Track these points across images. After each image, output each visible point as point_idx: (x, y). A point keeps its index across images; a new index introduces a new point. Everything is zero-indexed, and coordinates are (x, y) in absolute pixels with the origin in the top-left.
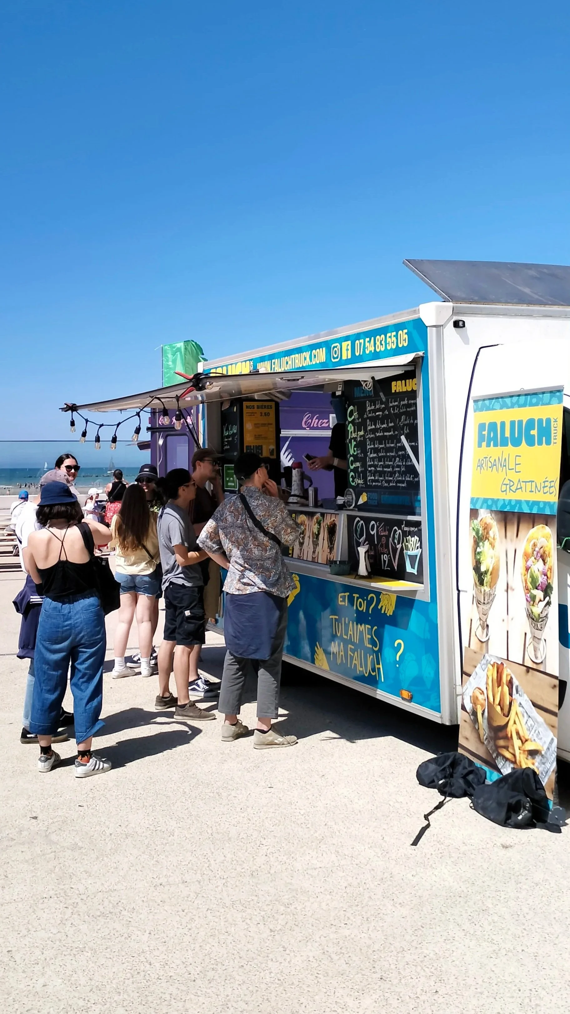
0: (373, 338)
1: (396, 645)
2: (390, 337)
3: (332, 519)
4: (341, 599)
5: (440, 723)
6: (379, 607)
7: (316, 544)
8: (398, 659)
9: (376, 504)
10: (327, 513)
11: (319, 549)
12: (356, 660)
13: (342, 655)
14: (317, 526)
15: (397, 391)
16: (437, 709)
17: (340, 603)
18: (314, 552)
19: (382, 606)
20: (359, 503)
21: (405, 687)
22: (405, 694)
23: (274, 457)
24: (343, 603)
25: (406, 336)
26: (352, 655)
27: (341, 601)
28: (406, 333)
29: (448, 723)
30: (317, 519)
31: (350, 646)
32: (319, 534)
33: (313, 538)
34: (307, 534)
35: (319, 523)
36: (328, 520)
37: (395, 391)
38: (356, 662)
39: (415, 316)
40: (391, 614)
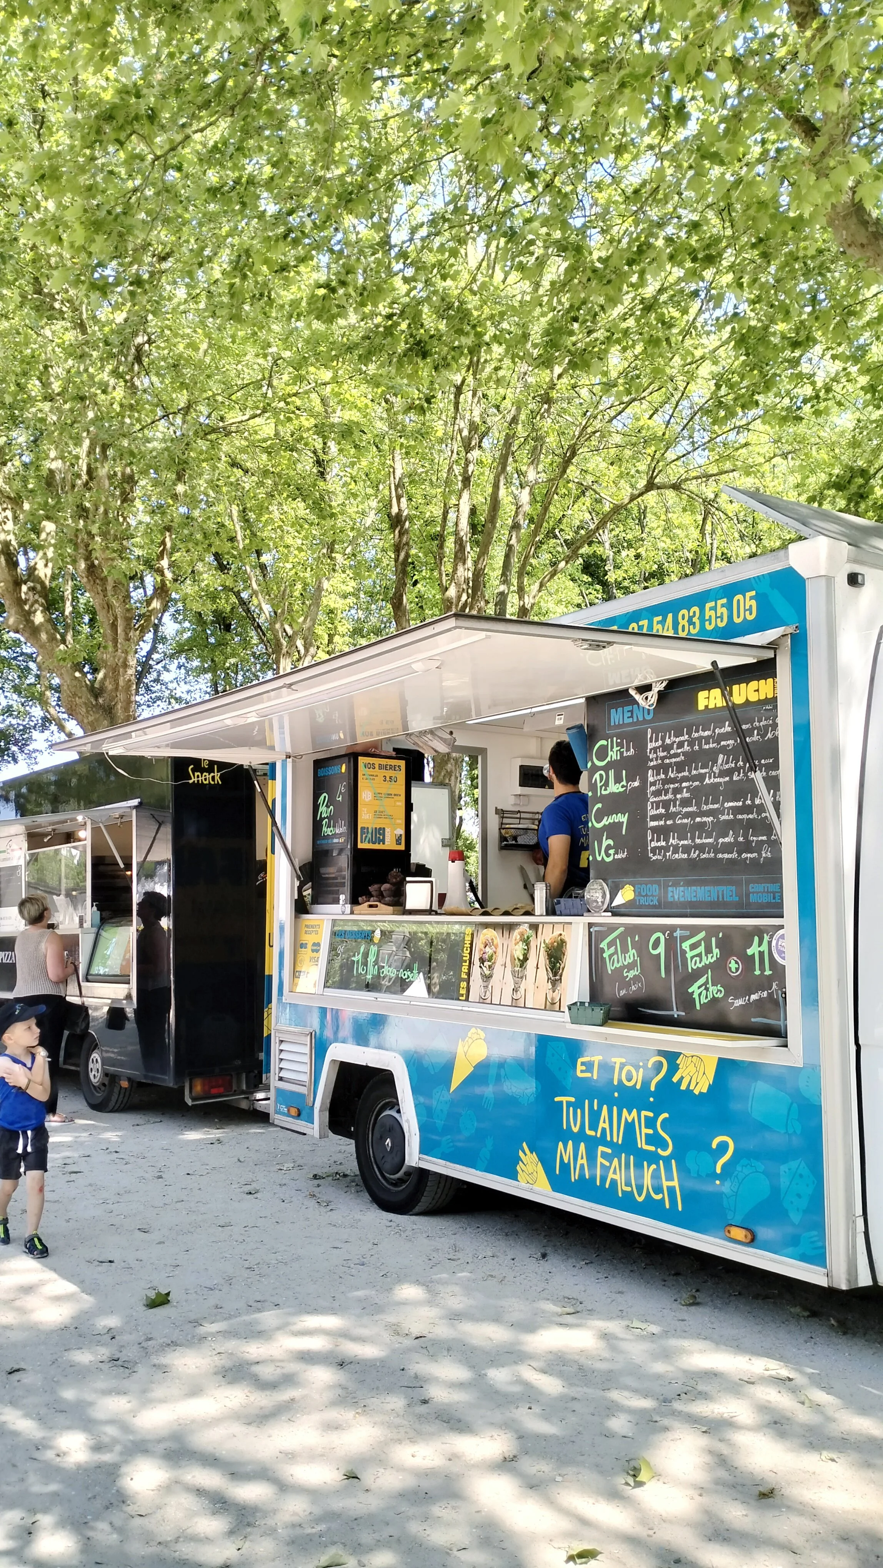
0: (670, 616)
1: (714, 1146)
2: (714, 609)
3: (556, 933)
4: (584, 1068)
5: (826, 1285)
6: (675, 1079)
7: (519, 977)
8: (718, 1171)
9: (656, 902)
10: (543, 923)
11: (527, 984)
12: (615, 1172)
13: (582, 1166)
14: (521, 946)
15: (711, 706)
16: (818, 1258)
17: (579, 1075)
18: (515, 990)
19: (682, 1078)
20: (614, 904)
21: (738, 1220)
22: (738, 1233)
23: (402, 847)
24: (588, 1075)
25: (754, 603)
26: (607, 1164)
27: (582, 1071)
28: (751, 598)
29: (844, 1287)
30: (522, 935)
31: (601, 1148)
32: (526, 959)
33: (513, 965)
34: (500, 960)
35: (527, 942)
36: (547, 935)
37: (706, 707)
38: (617, 1177)
39: (778, 566)
40: (705, 1090)
